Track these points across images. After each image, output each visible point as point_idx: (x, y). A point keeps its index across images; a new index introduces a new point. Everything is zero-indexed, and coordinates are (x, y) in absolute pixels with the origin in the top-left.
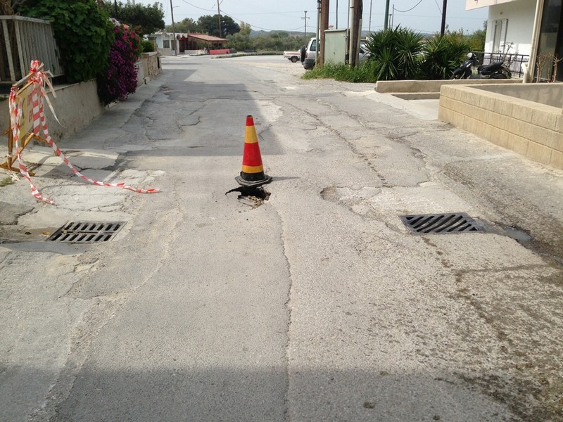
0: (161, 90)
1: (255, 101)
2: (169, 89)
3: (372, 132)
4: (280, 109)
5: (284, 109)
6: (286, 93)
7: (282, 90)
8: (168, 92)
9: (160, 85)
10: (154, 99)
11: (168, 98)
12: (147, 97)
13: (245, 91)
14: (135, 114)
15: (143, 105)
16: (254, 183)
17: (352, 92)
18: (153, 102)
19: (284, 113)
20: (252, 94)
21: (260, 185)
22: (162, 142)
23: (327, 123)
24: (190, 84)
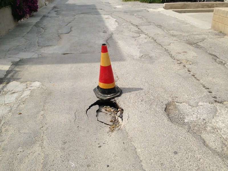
0: (53, 9)
1: (102, 15)
2: (57, 8)
3: (175, 38)
4: (116, 21)
5: (118, 21)
6: (117, 10)
7: (114, 8)
8: (56, 10)
9: (53, 6)
10: (48, 15)
11: (56, 14)
12: (44, 14)
13: (96, 9)
14: (35, 25)
15: (41, 19)
16: (108, 97)
17: (151, 9)
18: (47, 17)
19: (118, 24)
20: (99, 11)
21: (113, 98)
22: (46, 48)
23: (145, 32)
24: (68, 5)
